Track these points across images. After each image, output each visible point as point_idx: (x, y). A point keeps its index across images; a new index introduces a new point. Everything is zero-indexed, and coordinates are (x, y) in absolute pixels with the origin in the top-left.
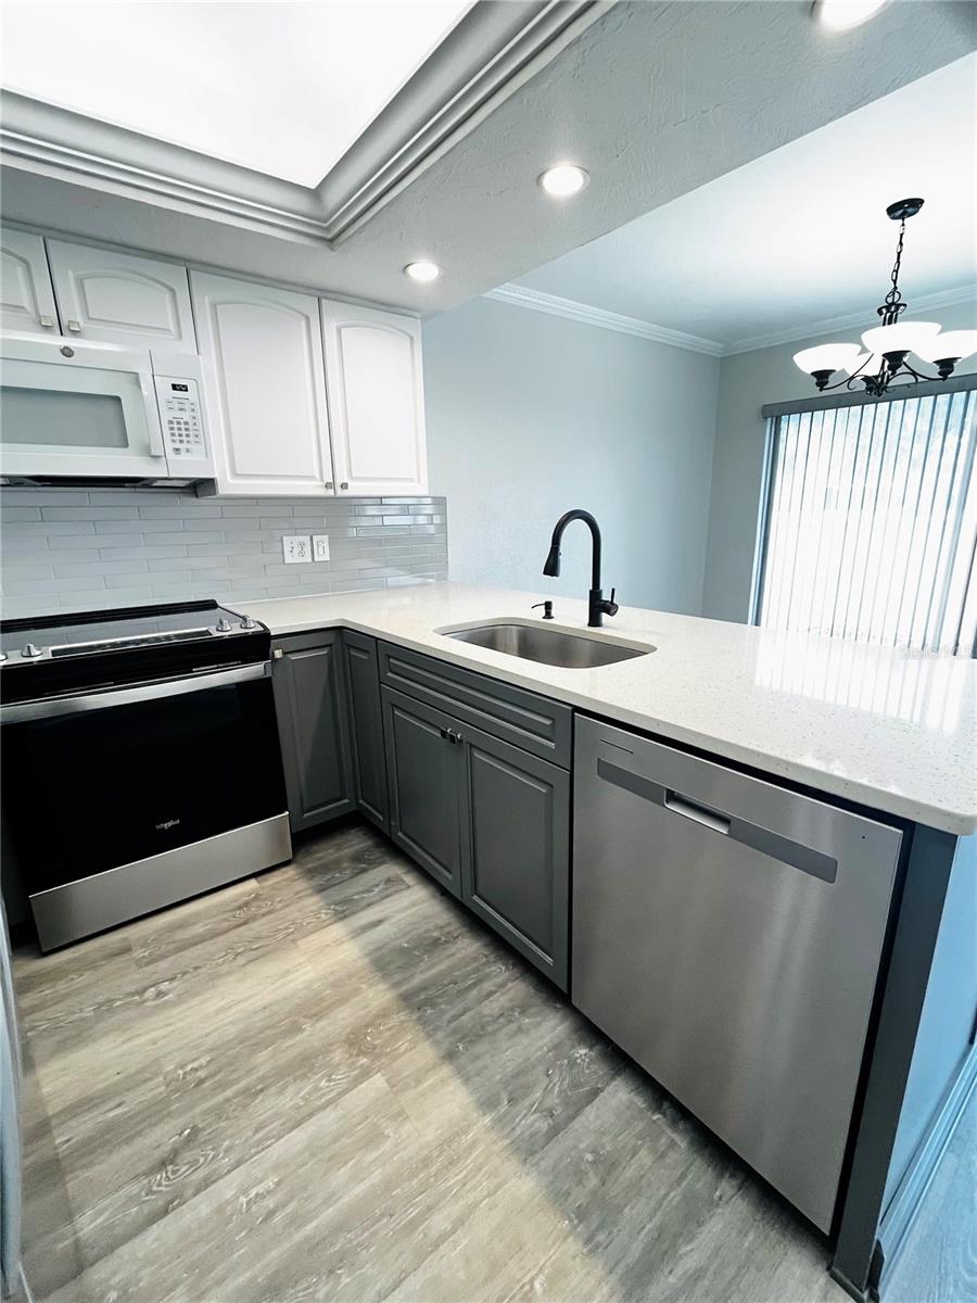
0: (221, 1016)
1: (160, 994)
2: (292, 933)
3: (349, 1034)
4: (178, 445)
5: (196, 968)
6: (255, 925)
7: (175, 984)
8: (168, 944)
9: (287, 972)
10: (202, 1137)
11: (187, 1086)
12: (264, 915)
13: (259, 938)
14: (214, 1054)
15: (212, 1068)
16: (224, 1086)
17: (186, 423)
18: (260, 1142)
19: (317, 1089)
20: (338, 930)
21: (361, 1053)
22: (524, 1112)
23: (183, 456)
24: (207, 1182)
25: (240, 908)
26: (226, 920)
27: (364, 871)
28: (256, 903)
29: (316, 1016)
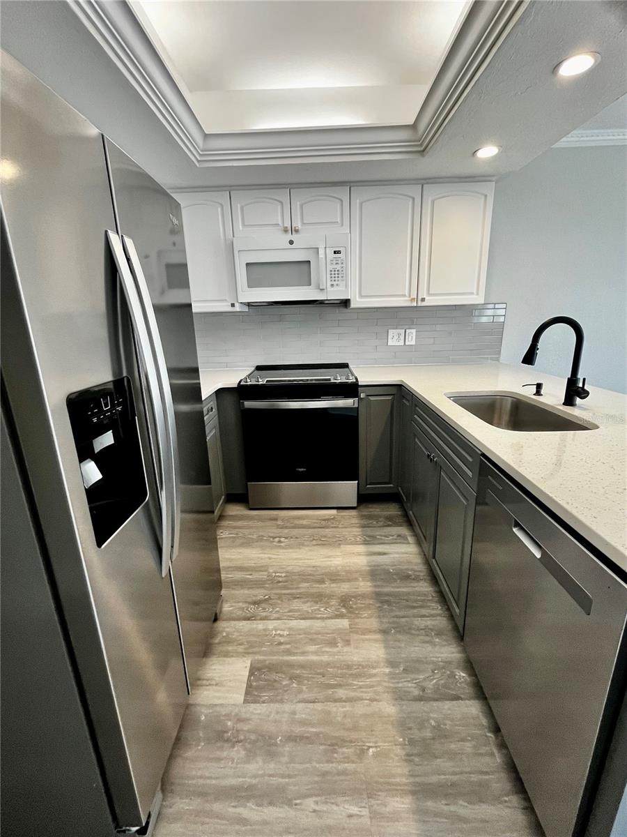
0: (295, 561)
1: (280, 542)
2: (341, 540)
3: (343, 596)
4: (333, 283)
5: (296, 538)
6: (327, 530)
7: (286, 540)
8: (291, 523)
9: (329, 557)
10: (270, 602)
11: (274, 581)
12: (332, 527)
13: (325, 537)
14: (288, 574)
15: (284, 579)
16: (286, 588)
17: (338, 271)
18: (289, 616)
19: (319, 610)
20: (361, 549)
21: (344, 606)
22: (409, 679)
23: (335, 288)
24: (265, 618)
25: (324, 520)
26: (317, 523)
27: (389, 526)
28: (332, 521)
29: (333, 581)
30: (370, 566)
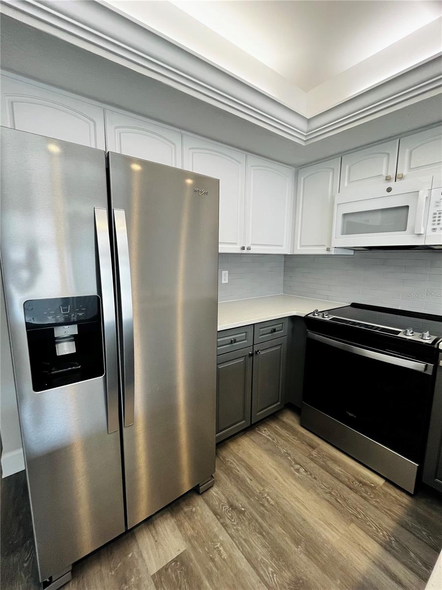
0: (293, 500)
1: (298, 470)
2: (357, 518)
3: (302, 579)
5: (315, 478)
6: (353, 494)
7: (305, 473)
8: (324, 461)
9: (329, 525)
10: (241, 516)
11: (259, 500)
12: (362, 496)
13: (345, 500)
14: (276, 505)
15: (269, 507)
16: (263, 516)
18: (240, 543)
19: (267, 566)
20: (374, 548)
23: (436, 233)
24: (225, 525)
25: (360, 482)
26: (349, 479)
28: (367, 489)
29: (308, 553)
30: (364, 578)
